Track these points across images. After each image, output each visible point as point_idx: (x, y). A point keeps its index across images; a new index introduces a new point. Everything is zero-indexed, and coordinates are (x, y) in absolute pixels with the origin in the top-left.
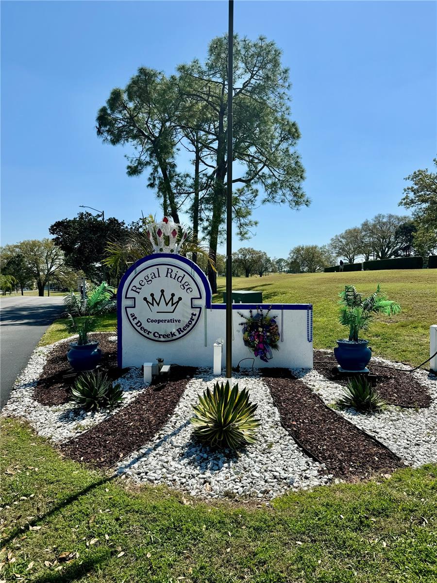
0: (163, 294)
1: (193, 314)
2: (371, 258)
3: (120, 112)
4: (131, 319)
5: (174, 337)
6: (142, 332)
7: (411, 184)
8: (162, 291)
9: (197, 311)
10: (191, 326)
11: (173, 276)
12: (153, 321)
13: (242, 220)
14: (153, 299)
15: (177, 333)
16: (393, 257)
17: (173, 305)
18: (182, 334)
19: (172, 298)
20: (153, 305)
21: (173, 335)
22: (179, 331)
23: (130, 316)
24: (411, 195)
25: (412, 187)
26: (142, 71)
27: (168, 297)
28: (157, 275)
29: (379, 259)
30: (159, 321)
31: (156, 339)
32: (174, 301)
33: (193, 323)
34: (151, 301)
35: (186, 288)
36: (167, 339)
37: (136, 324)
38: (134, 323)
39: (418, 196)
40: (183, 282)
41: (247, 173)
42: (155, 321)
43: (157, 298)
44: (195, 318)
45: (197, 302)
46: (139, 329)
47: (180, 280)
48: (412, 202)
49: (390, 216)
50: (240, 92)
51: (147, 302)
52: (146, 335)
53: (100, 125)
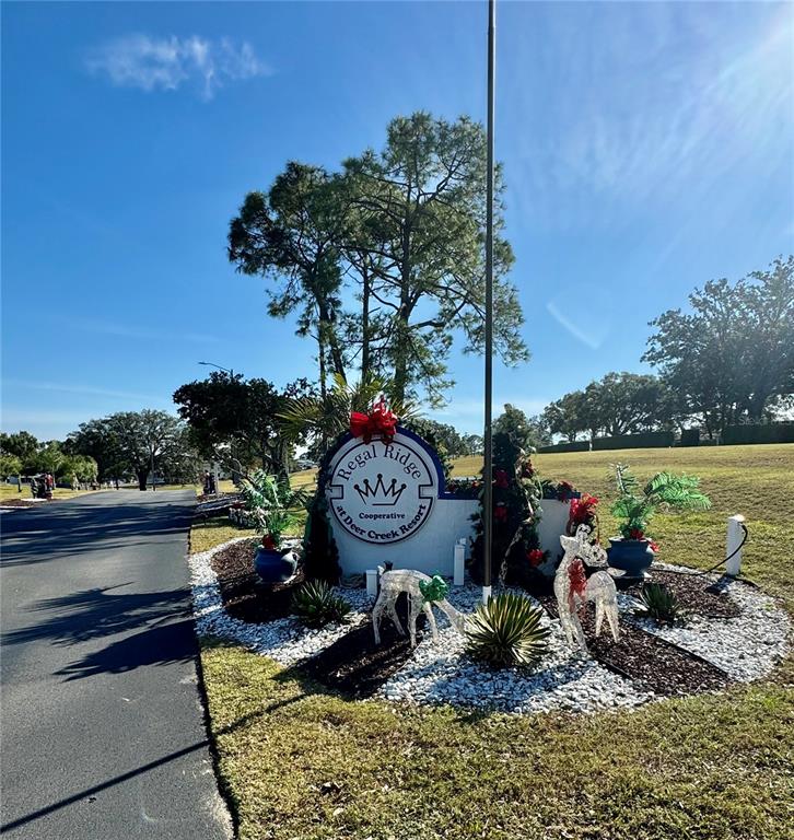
0: (380, 480)
1: (421, 507)
2: (600, 434)
3: (258, 226)
4: (338, 514)
5: (397, 538)
6: (353, 531)
7: (657, 330)
8: (380, 476)
9: (426, 503)
10: (419, 523)
11: (394, 456)
12: (367, 516)
13: (433, 381)
14: (368, 486)
15: (400, 532)
16: (629, 433)
17: (394, 494)
18: (407, 533)
19: (393, 486)
20: (367, 494)
21: (395, 534)
22: (403, 529)
23: (336, 511)
24: (658, 347)
25: (660, 335)
26: (292, 167)
27: (387, 485)
28: (372, 455)
29: (609, 435)
30: (376, 517)
31: (371, 540)
32: (396, 490)
33: (422, 518)
34: (365, 490)
35: (412, 471)
36: (387, 540)
37: (345, 521)
38: (342, 519)
39: (666, 348)
40: (407, 464)
41: (441, 314)
42: (371, 517)
43: (373, 485)
44: (424, 512)
45: (427, 492)
46: (348, 527)
47: (403, 461)
48: (660, 355)
49: (626, 376)
50: (433, 198)
51: (360, 491)
52: (358, 535)
53: (232, 246)
